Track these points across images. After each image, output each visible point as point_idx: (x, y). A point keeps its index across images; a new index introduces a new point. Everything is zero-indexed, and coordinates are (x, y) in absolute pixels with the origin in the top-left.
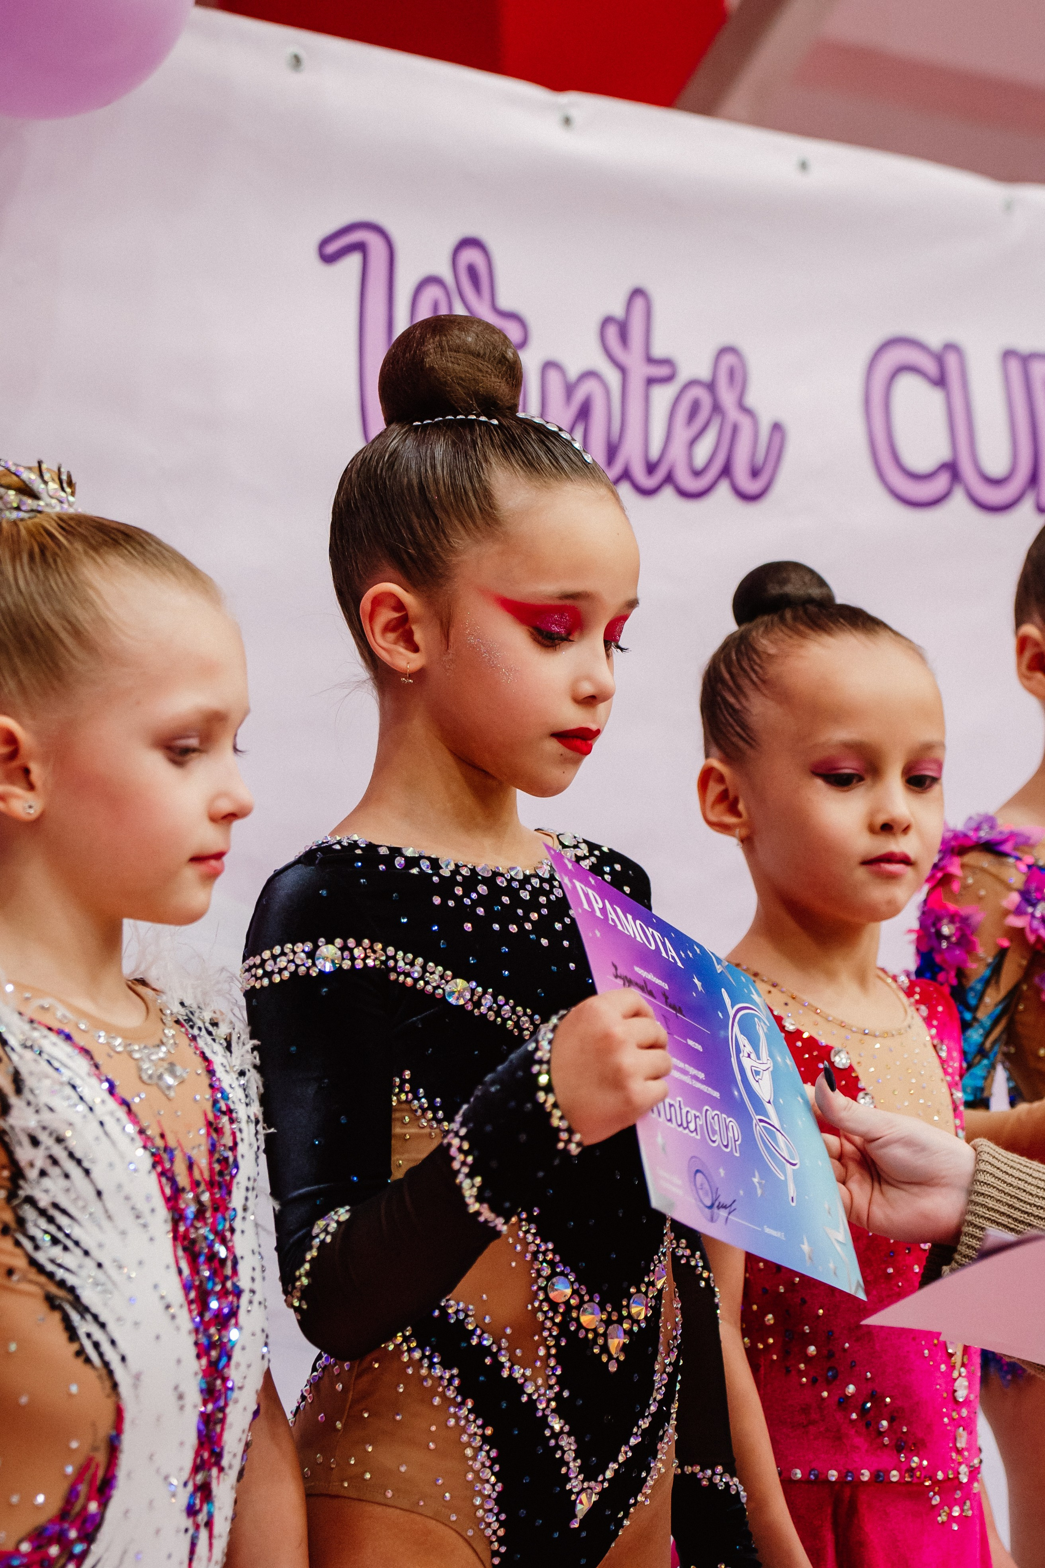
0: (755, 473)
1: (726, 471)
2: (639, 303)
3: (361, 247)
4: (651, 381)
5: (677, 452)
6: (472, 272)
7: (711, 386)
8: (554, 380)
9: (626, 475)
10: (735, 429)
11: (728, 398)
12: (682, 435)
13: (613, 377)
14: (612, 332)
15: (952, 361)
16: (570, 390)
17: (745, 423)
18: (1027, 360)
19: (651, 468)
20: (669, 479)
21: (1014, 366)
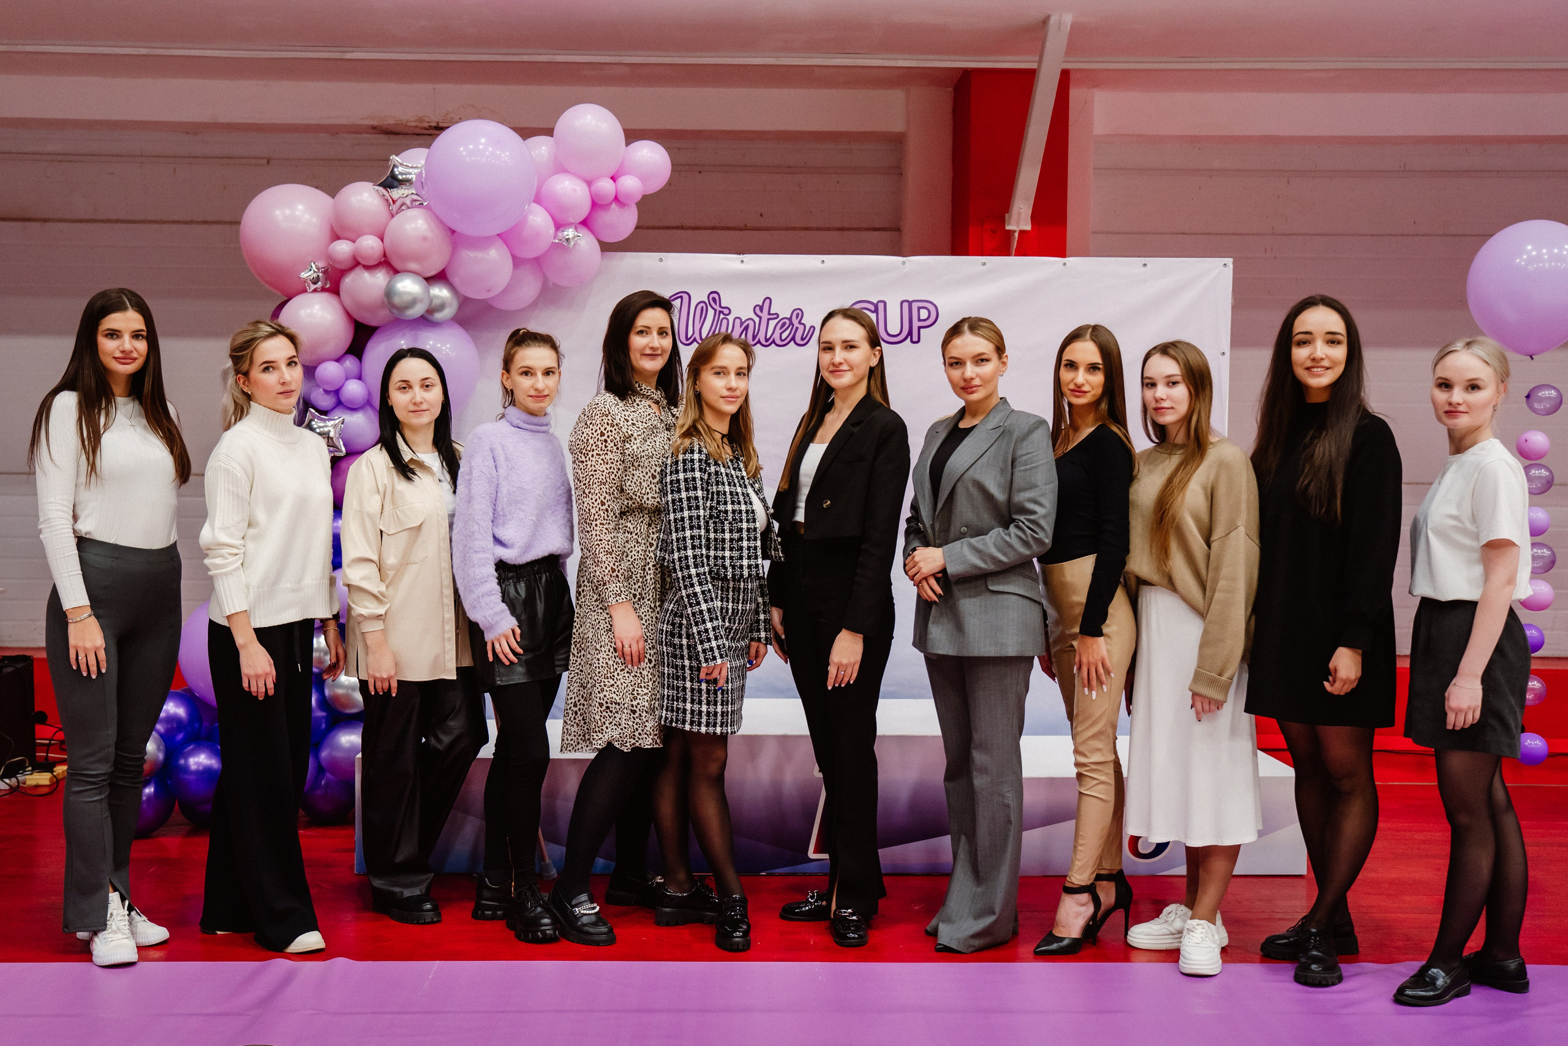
0: (802, 339)
1: (793, 339)
2: (768, 301)
3: (681, 297)
4: (769, 319)
5: (776, 336)
6: (714, 300)
7: (790, 319)
8: (738, 321)
9: (759, 342)
10: (797, 328)
11: (795, 322)
12: (778, 331)
13: (757, 320)
14: (757, 309)
15: (881, 306)
16: (742, 323)
17: (801, 328)
18: (910, 303)
19: (767, 340)
20: (774, 342)
21: (906, 305)
